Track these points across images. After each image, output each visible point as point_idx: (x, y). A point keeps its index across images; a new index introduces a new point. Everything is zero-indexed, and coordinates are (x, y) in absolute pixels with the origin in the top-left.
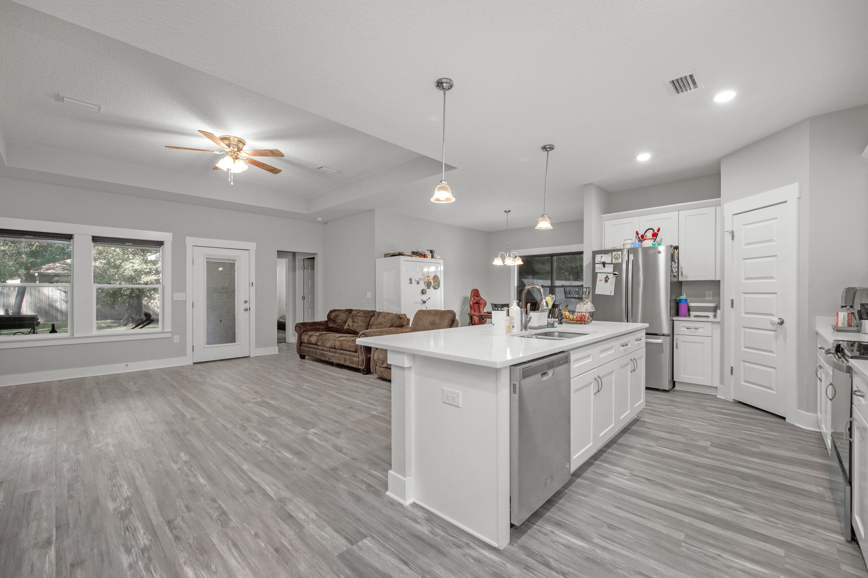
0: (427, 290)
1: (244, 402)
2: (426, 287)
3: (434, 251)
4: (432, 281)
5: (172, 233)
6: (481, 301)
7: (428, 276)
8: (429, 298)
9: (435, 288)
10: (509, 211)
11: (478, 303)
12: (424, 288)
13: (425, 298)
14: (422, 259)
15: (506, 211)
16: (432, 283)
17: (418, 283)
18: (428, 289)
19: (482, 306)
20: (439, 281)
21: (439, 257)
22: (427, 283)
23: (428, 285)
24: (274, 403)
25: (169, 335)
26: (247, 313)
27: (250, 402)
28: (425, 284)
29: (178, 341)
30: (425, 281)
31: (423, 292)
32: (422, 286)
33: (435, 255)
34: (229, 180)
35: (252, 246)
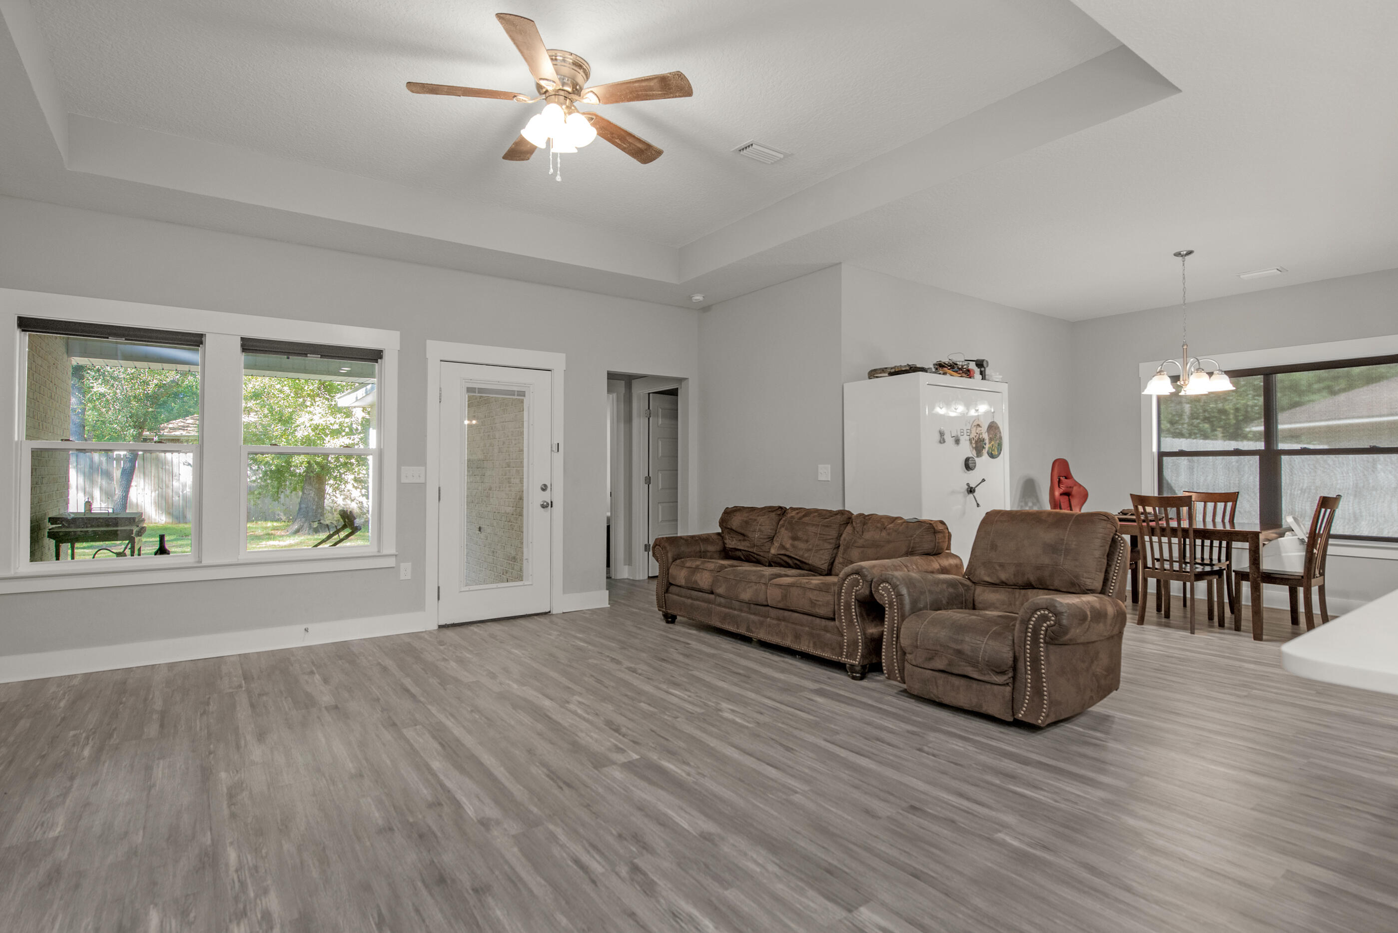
0: (976, 459)
1: (599, 762)
2: (974, 452)
3: (987, 362)
4: (986, 436)
5: (398, 333)
6: (1075, 490)
7: (978, 425)
8: (984, 480)
9: (992, 456)
10: (1190, 253)
11: (1067, 494)
12: (970, 455)
13: (973, 478)
14: (964, 381)
15: (1178, 254)
16: (987, 441)
17: (957, 441)
18: (978, 456)
19: (1074, 502)
20: (1001, 438)
21: (998, 377)
22: (976, 442)
23: (979, 446)
24: (679, 771)
25: (391, 562)
26: (546, 513)
27: (614, 763)
28: (971, 443)
29: (409, 577)
30: (971, 437)
31: (968, 465)
32: (966, 450)
33: (988, 371)
34: (551, 171)
35: (557, 361)
